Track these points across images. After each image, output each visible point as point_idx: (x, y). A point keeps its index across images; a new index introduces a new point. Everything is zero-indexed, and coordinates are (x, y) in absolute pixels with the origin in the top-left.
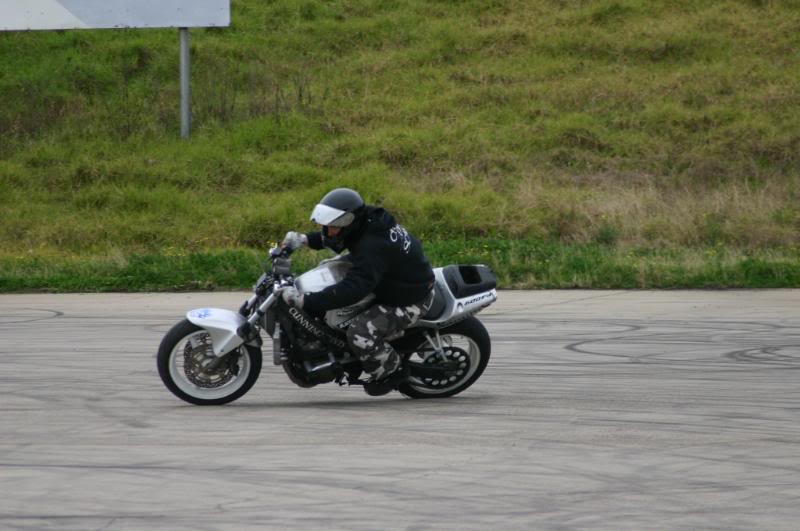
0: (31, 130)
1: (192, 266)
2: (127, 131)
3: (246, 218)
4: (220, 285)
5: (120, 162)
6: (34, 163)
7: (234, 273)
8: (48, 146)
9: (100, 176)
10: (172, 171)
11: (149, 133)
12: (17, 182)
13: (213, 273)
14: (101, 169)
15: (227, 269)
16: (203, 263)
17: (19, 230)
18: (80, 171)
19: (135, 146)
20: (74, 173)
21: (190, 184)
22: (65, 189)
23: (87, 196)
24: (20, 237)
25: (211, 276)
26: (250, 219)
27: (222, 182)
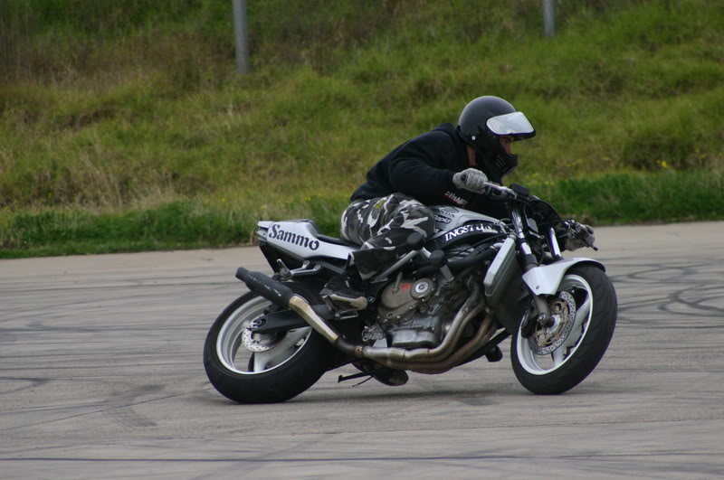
0: (359, 36)
1: (564, 197)
2: (477, 31)
3: (630, 132)
4: (599, 218)
5: (469, 71)
6: (363, 78)
7: (617, 202)
8: (382, 55)
9: (444, 89)
10: (535, 78)
11: (505, 32)
12: (344, 102)
13: (590, 204)
14: (447, 80)
15: (606, 197)
16: (577, 192)
17: (348, 162)
18: (420, 85)
19: (487, 49)
20: (414, 88)
21: (558, 93)
22: (403, 107)
23: (431, 115)
24: (350, 170)
25: (587, 209)
26: (636, 133)
27: (598, 89)
